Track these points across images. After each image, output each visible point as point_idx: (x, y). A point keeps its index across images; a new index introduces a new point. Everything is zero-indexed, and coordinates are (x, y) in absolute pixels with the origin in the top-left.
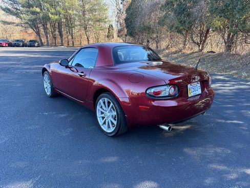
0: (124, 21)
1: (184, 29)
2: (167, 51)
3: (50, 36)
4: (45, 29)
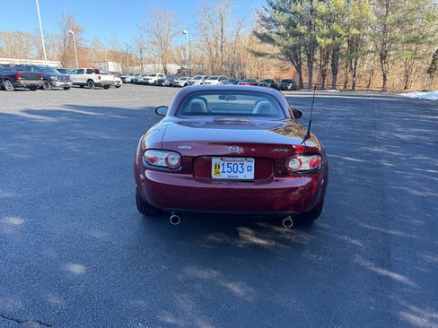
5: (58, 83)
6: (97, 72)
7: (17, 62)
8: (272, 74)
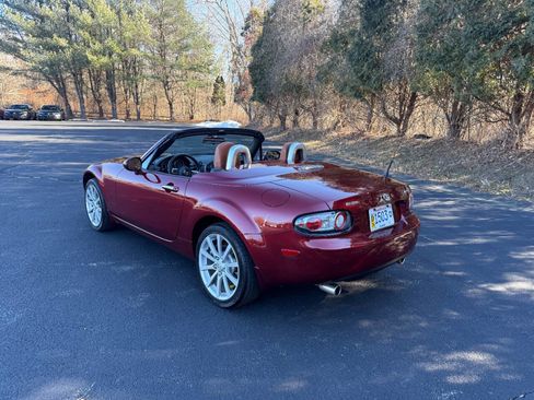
0: (247, 71)
1: (369, 92)
2: (335, 134)
3: (88, 97)
4: (79, 83)
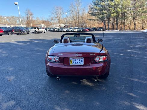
4: (109, 21)
5: (26, 32)
6: (38, 28)
7: (13, 26)
8: (96, 25)
